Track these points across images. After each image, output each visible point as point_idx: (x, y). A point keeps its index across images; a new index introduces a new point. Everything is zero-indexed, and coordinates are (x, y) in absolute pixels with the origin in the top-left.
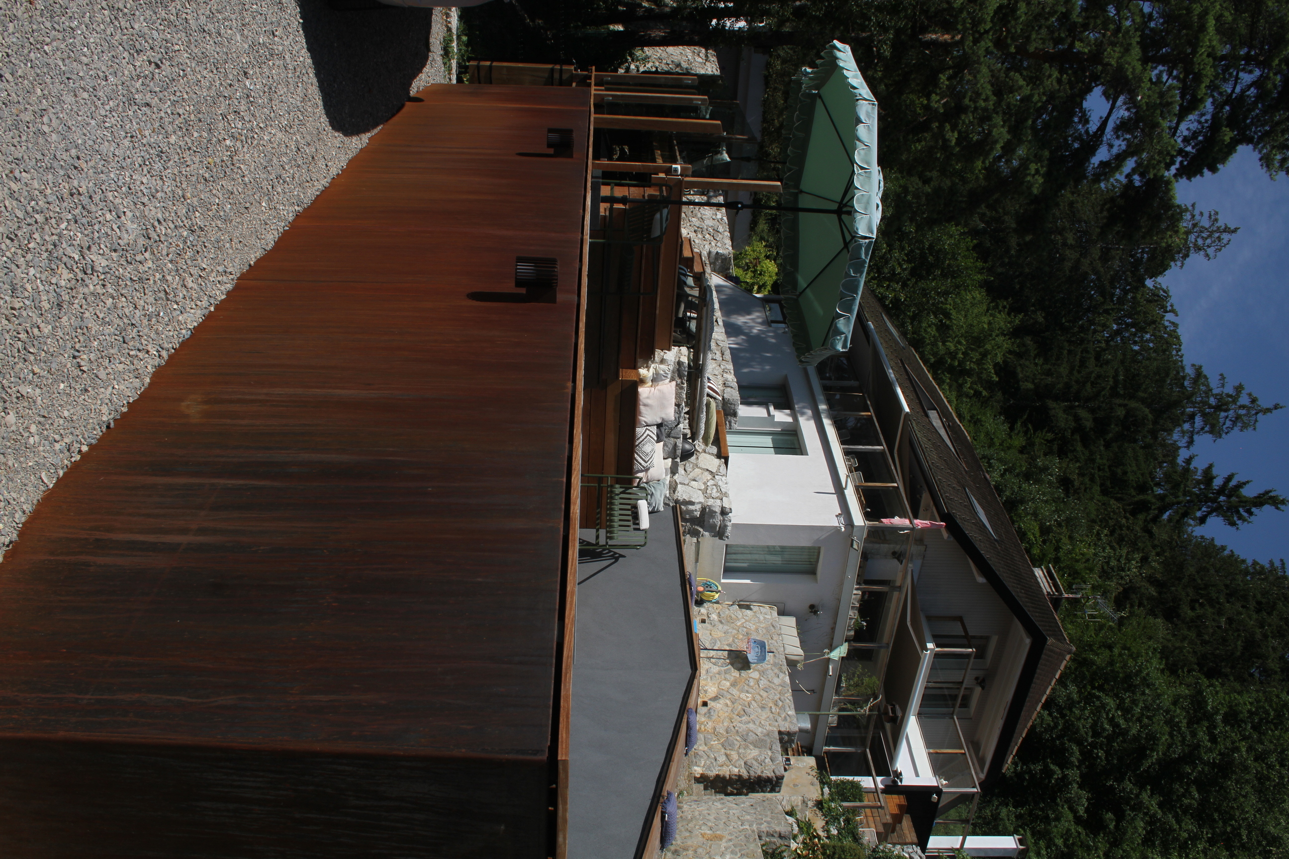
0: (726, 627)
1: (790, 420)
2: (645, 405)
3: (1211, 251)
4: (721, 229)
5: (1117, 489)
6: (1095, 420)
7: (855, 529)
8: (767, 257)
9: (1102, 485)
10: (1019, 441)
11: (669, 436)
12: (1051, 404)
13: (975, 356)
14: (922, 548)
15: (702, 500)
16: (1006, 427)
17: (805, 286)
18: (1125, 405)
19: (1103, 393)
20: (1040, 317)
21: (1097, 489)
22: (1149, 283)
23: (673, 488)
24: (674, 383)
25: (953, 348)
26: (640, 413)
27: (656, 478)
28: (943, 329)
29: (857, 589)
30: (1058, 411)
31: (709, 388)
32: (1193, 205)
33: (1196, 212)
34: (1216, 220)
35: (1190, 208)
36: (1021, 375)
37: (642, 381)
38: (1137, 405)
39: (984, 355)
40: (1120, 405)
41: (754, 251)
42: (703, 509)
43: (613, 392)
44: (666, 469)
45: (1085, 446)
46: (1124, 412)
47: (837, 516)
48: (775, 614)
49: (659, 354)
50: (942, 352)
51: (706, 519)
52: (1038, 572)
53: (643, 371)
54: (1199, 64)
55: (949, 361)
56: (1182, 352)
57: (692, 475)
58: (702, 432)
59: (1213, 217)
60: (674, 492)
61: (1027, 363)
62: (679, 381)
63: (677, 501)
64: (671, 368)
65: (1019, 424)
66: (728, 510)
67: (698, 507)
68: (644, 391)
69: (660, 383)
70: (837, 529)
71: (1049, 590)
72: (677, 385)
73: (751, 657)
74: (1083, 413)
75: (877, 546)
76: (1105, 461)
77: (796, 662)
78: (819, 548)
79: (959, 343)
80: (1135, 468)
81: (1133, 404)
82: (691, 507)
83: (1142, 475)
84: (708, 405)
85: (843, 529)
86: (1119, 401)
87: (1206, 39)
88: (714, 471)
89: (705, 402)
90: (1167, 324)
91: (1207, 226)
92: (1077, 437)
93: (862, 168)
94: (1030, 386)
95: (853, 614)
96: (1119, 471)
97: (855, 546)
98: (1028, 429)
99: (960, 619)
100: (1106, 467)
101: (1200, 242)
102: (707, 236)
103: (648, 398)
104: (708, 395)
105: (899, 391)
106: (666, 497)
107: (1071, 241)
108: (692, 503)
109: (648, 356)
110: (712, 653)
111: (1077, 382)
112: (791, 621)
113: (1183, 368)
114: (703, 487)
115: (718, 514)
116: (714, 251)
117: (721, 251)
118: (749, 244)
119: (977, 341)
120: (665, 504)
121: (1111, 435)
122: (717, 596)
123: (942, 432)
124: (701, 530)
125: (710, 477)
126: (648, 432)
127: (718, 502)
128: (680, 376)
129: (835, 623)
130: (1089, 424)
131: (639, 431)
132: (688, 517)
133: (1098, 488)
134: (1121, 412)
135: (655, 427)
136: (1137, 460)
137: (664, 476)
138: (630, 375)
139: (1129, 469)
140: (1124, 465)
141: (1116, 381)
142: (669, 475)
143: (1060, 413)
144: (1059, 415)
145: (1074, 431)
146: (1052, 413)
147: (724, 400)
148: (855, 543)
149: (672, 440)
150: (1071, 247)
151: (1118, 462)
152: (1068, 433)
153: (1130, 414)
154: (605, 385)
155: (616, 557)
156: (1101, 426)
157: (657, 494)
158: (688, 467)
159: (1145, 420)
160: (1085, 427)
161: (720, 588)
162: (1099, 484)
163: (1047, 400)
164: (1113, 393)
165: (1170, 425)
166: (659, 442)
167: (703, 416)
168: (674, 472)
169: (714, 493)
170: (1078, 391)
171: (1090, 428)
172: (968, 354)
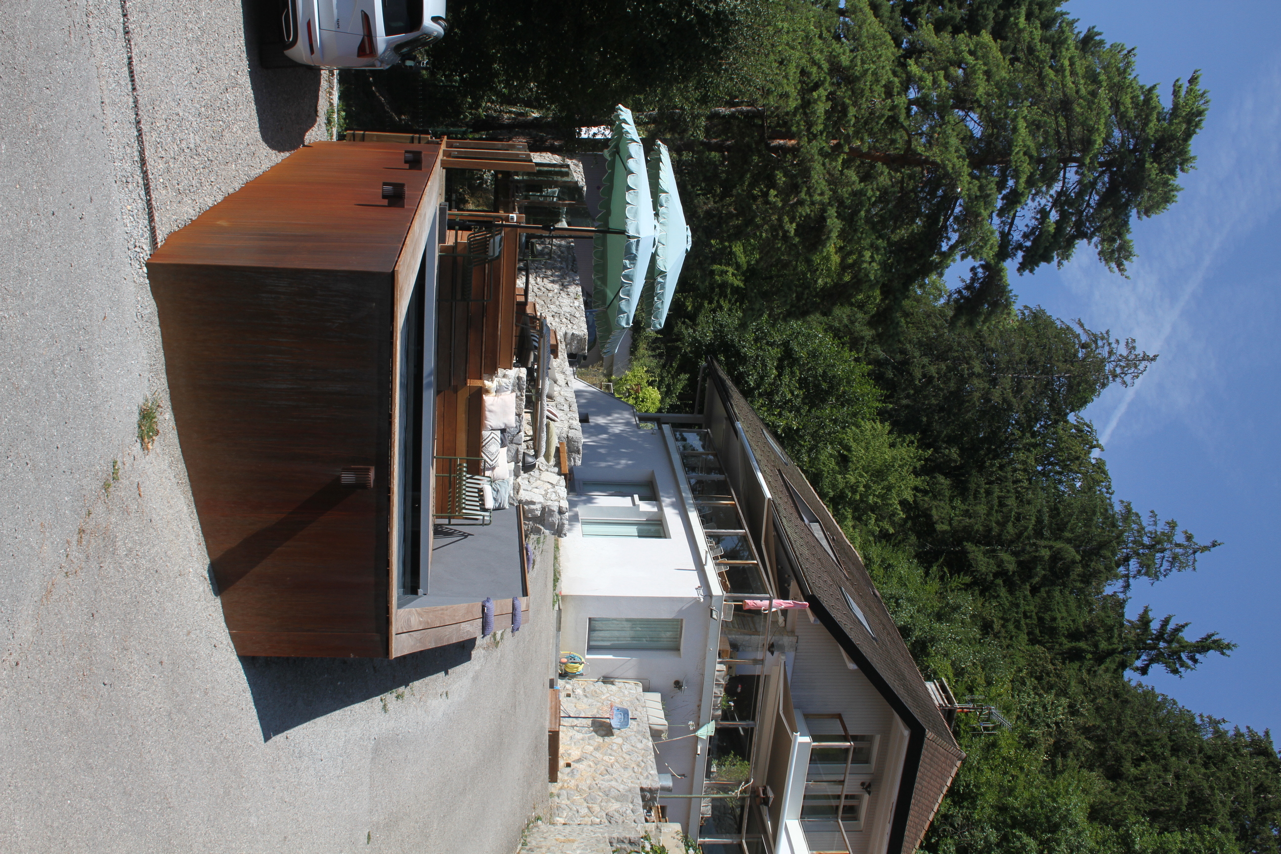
0: (590, 701)
1: (654, 508)
2: (490, 411)
3: (1128, 378)
4: (577, 315)
5: (1047, 637)
6: (1020, 564)
7: (714, 599)
8: (650, 384)
9: (1028, 634)
10: (934, 586)
11: (511, 442)
12: (969, 546)
13: (878, 489)
14: (794, 639)
15: (542, 500)
16: (921, 571)
18: (1051, 548)
19: (1026, 534)
20: (954, 453)
21: (1024, 637)
22: (1071, 418)
23: (517, 489)
24: (514, 394)
25: (853, 480)
26: (486, 417)
27: (501, 477)
28: (844, 461)
29: (720, 663)
30: (977, 554)
31: (548, 411)
32: (1107, 332)
33: (1112, 340)
34: (1134, 348)
35: (1105, 335)
36: (935, 518)
37: (487, 391)
38: (1062, 545)
39: (889, 488)
40: (1045, 547)
41: (635, 376)
42: (543, 509)
43: (462, 397)
44: (510, 471)
45: (1011, 591)
46: (1048, 553)
47: (696, 589)
48: (641, 689)
49: (500, 371)
50: (841, 486)
51: (546, 517)
52: (930, 686)
53: (487, 383)
54: (1016, 161)
55: (850, 494)
56: (1113, 489)
57: (534, 485)
58: (543, 450)
59: (1131, 345)
60: (518, 493)
61: (942, 504)
62: (519, 394)
63: (520, 502)
64: (512, 380)
65: (935, 568)
66: (564, 509)
67: (538, 507)
68: (488, 399)
69: (503, 394)
70: (696, 600)
71: (941, 702)
72: (517, 397)
73: (615, 723)
74: (1005, 556)
75: (747, 638)
76: (1032, 608)
77: (661, 732)
78: (682, 620)
79: (861, 476)
80: (1065, 614)
81: (1058, 545)
82: (532, 507)
83: (1073, 621)
84: (548, 425)
85: (702, 600)
86: (1043, 543)
87: (1020, 139)
88: (554, 483)
89: (545, 423)
90: (1093, 461)
91: (1125, 353)
92: (999, 581)
94: (946, 527)
95: (720, 692)
96: (1047, 617)
97: (714, 616)
98: (945, 572)
99: (839, 717)
100: (1034, 614)
101: (1118, 370)
102: (564, 320)
103: (492, 405)
104: (548, 417)
105: (760, 476)
106: (510, 496)
107: (978, 369)
108: (533, 503)
109: (492, 372)
110: (576, 722)
111: (998, 523)
112: (657, 696)
113: (1111, 505)
114: (543, 493)
115: (556, 513)
116: (570, 332)
117: (576, 332)
118: (630, 369)
119: (879, 474)
120: (511, 504)
121: (1037, 579)
122: (581, 668)
123: (824, 543)
124: (542, 528)
125: (550, 486)
126: (492, 435)
127: (557, 503)
128: (520, 389)
129: (701, 700)
130: (1012, 567)
131: (485, 433)
132: (530, 515)
133: (1026, 637)
134: (1046, 553)
135: (499, 432)
136: (1067, 606)
137: (508, 476)
138: (476, 383)
139: (1058, 616)
140: (1050, 610)
141: (1039, 521)
142: (512, 478)
143: (980, 557)
144: (979, 559)
145: (996, 575)
146: (971, 556)
147: (568, 437)
148: (714, 613)
149: (514, 447)
150: (979, 376)
151: (1046, 607)
152: (990, 577)
153: (1056, 557)
154: (456, 390)
155: (465, 535)
156: (1026, 568)
157: (502, 491)
158: (532, 480)
159: (1074, 562)
160: (1008, 571)
161: (583, 660)
162: (1026, 631)
163: (965, 543)
164: (1039, 534)
165: (1102, 568)
166: (503, 445)
167: (544, 435)
168: (517, 475)
169: (553, 497)
170: (1000, 535)
171: (1014, 572)
172: (870, 488)
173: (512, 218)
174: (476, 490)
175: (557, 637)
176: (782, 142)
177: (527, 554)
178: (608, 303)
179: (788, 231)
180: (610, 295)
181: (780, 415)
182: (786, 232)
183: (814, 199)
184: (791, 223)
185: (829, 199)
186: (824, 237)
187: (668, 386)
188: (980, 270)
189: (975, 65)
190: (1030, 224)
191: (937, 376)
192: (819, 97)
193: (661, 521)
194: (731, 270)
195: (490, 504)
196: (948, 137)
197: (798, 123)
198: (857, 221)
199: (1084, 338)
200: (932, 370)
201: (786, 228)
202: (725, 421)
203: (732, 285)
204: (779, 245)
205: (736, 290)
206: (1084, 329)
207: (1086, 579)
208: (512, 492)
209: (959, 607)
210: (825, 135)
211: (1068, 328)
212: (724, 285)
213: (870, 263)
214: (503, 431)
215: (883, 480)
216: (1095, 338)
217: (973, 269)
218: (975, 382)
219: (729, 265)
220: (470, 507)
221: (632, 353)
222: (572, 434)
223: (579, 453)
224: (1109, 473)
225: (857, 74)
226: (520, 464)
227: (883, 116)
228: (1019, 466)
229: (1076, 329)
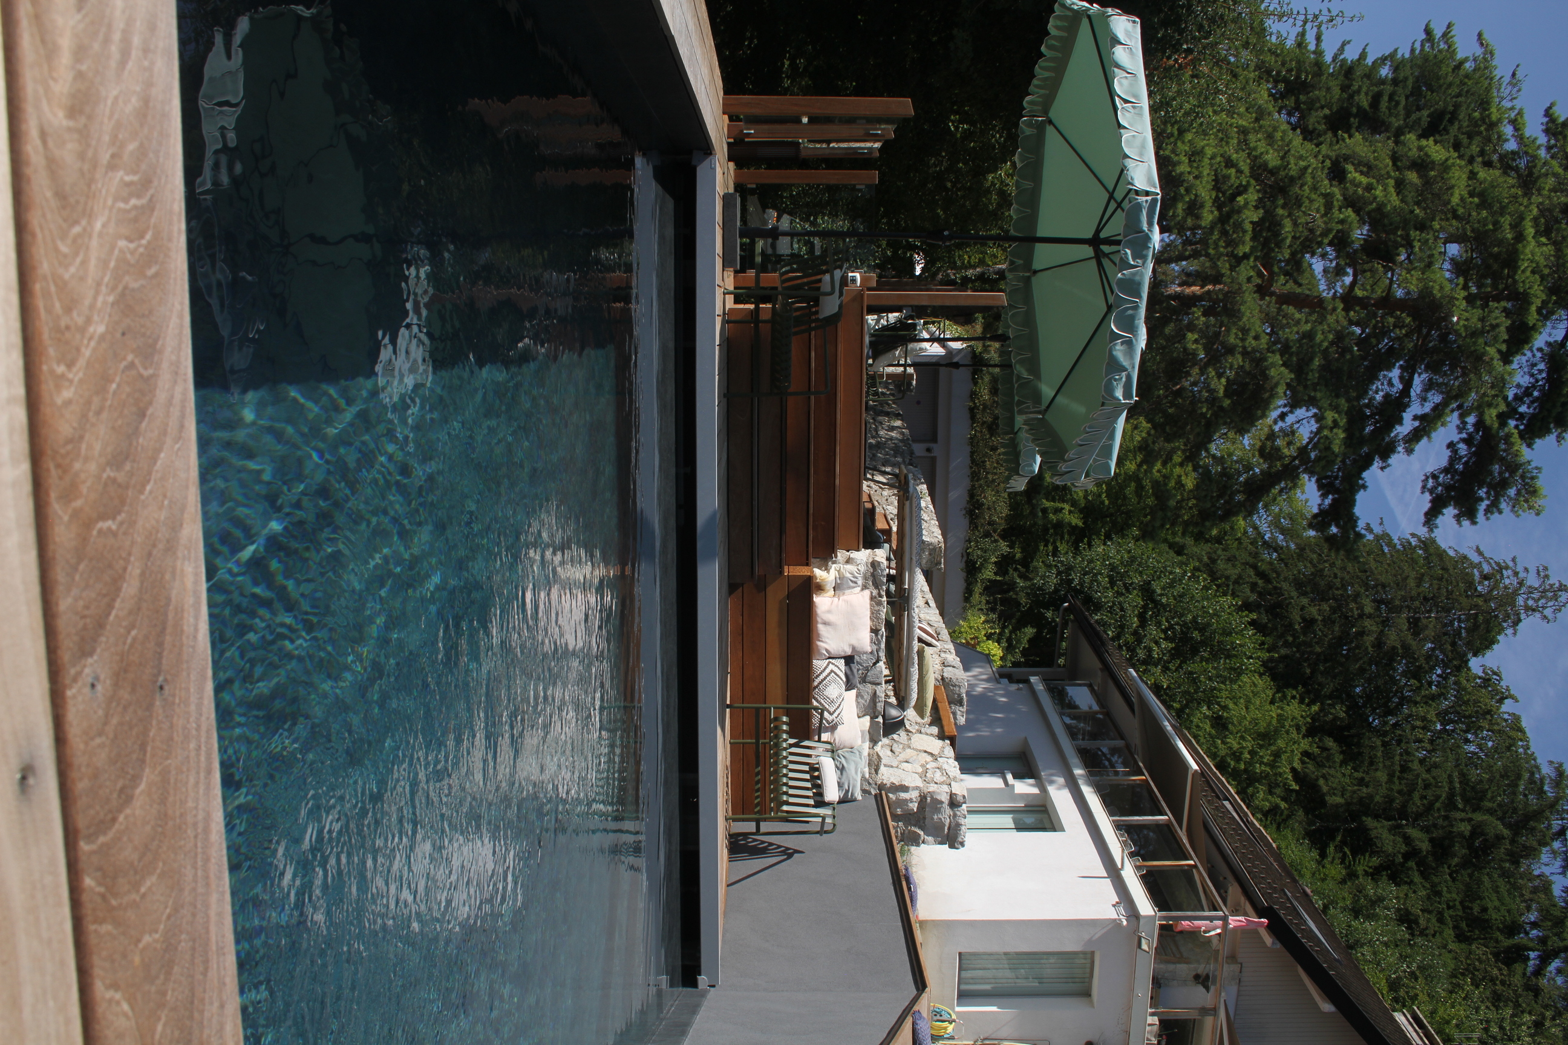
1: (1035, 791)
2: (825, 623)
3: (1548, 612)
4: (926, 517)
5: (1477, 932)
6: (1431, 840)
7: (1142, 922)
8: (989, 637)
9: (1455, 927)
10: (1336, 871)
11: (864, 680)
12: (1369, 822)
13: (1266, 756)
14: (1237, 970)
15: (919, 783)
16: (1315, 854)
17: (1053, 394)
18: (1470, 820)
19: (1437, 805)
20: (1340, 713)
21: (1449, 933)
22: (1473, 665)
23: (875, 764)
24: (867, 593)
25: (1236, 746)
26: (818, 635)
27: (847, 744)
29: (1152, 1014)
30: (1379, 830)
31: (920, 628)
32: (1514, 560)
33: (1520, 569)
34: (1547, 577)
35: (1511, 564)
36: (1325, 789)
37: (820, 588)
38: (1485, 817)
39: (1277, 755)
40: (1462, 820)
41: (971, 628)
42: (923, 798)
43: (776, 594)
44: (863, 732)
45: (1424, 875)
46: (1469, 828)
47: (1114, 906)
49: (841, 555)
50: (1222, 753)
51: (928, 814)
52: (1399, 1017)
53: (819, 573)
54: (1523, 282)
55: (1232, 763)
56: (1532, 749)
57: (902, 757)
58: (914, 696)
59: (1543, 573)
60: (876, 771)
61: (1332, 771)
62: (875, 592)
63: (881, 787)
64: (862, 568)
65: (1331, 849)
66: (960, 799)
67: (914, 795)
68: (823, 603)
69: (847, 592)
70: (1116, 923)
71: (1420, 1042)
72: (872, 598)
74: (1414, 833)
76: (1454, 895)
78: (1093, 953)
79: (1243, 739)
80: (1497, 903)
81: (1478, 817)
82: (903, 795)
83: (1509, 911)
84: (921, 653)
85: (1125, 923)
86: (1459, 815)
87: (1527, 251)
88: (936, 752)
89: (916, 649)
90: (1506, 716)
91: (1537, 586)
92: (1411, 864)
94: (1339, 800)
96: (1476, 908)
97: (1145, 946)
98: (1345, 854)
100: (1457, 903)
101: (1531, 603)
103: (829, 612)
104: (920, 640)
105: (1181, 745)
106: (863, 777)
107: (1368, 609)
108: (904, 789)
109: (826, 555)
111: (1400, 792)
113: (1537, 767)
114: (920, 770)
115: (946, 805)
118: (965, 619)
119: (1266, 737)
120: (864, 792)
121: (1456, 860)
122: (950, 1028)
124: (922, 833)
125: (929, 758)
126: (831, 667)
127: (946, 788)
128: (877, 585)
130: (1425, 846)
131: (818, 664)
132: (900, 811)
133: (1451, 932)
134: (1465, 828)
135: (843, 661)
136: (1497, 892)
137: (859, 742)
138: (802, 571)
139: (1489, 905)
140: (1481, 898)
141: (1452, 788)
142: (867, 744)
143: (1385, 834)
144: (1384, 836)
145: (1407, 856)
146: (1373, 834)
147: (943, 679)
148: (1143, 941)
149: (869, 688)
150: (1370, 616)
151: (1471, 894)
152: (1399, 859)
153: (1477, 830)
154: (762, 586)
155: (789, 853)
156: (1441, 848)
157: (851, 768)
158: (895, 747)
159: (1499, 838)
160: (1420, 850)
161: (954, 1017)
162: (1451, 926)
163: (1364, 818)
164: (1451, 805)
165: (1535, 844)
166: (849, 686)
167: (915, 670)
168: (874, 741)
169: (938, 776)
170: (1404, 806)
171: (1428, 852)
172: (1256, 753)
173: (854, 280)
174: (806, 768)
177: (909, 889)
178: (1045, 402)
182: (1212, 391)
183: (1247, 344)
184: (1219, 378)
185: (1269, 343)
186: (1267, 395)
187: (1009, 640)
188: (1463, 449)
189: (1447, 160)
191: (1320, 618)
193: (1044, 806)
194: (1067, 507)
195: (832, 793)
198: (1307, 374)
199: (1486, 569)
200: (1313, 611)
203: (1070, 524)
205: (1074, 529)
206: (1484, 558)
207: (1515, 859)
208: (867, 770)
209: (1381, 899)
210: (1252, 259)
211: (1465, 557)
212: (1059, 525)
213: (1331, 429)
214: (849, 660)
215: (1270, 745)
216: (1501, 568)
217: (1451, 445)
218: (1366, 624)
220: (797, 799)
221: (967, 599)
222: (948, 673)
223: (961, 705)
224: (1527, 730)
225: (1292, 173)
226: (880, 719)
227: (1329, 231)
228: (1418, 723)
229: (1475, 558)
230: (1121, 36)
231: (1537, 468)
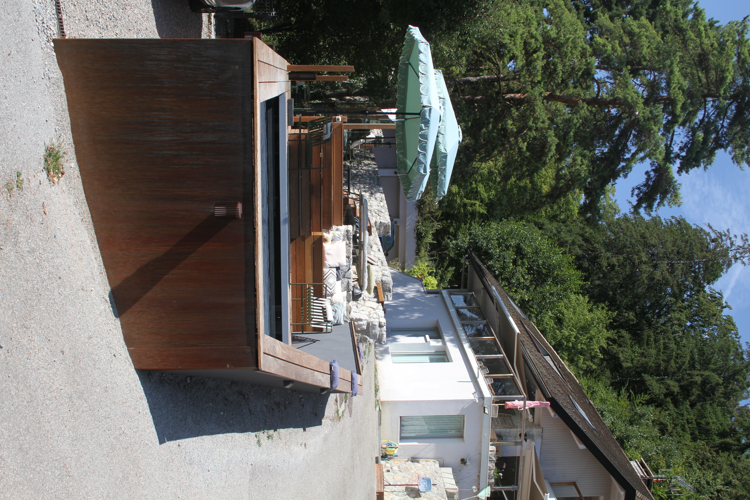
0: (404, 474)
1: (440, 344)
2: (328, 254)
3: (745, 260)
4: (383, 211)
5: (704, 436)
6: (681, 387)
7: (485, 400)
8: (430, 274)
9: (692, 434)
10: (624, 402)
11: (344, 277)
12: (646, 377)
13: (583, 339)
14: (540, 430)
15: (367, 318)
16: (615, 395)
18: (702, 375)
19: (684, 367)
20: (631, 315)
21: (688, 436)
22: (707, 289)
23: (349, 311)
24: (344, 242)
25: (567, 334)
26: (325, 259)
27: (338, 302)
28: (559, 321)
29: (492, 445)
30: (651, 381)
31: (368, 257)
32: (728, 230)
33: (731, 236)
34: (747, 240)
35: (727, 233)
36: (622, 359)
37: (326, 240)
38: (710, 373)
39: (591, 339)
40: (697, 375)
42: (368, 324)
43: (308, 244)
44: (344, 297)
45: (676, 406)
46: (700, 379)
47: (473, 394)
48: (437, 465)
49: (334, 227)
50: (559, 337)
51: (370, 330)
52: (633, 464)
53: (325, 235)
54: (674, 94)
55: (565, 343)
56: (740, 335)
57: (361, 309)
58: (366, 285)
59: (745, 239)
60: (350, 313)
61: (626, 349)
62: (348, 242)
63: (352, 319)
64: (343, 233)
65: (623, 391)
66: (383, 324)
67: (365, 322)
68: (326, 246)
69: (337, 242)
70: (473, 402)
71: (642, 475)
72: (347, 244)
73: (421, 488)
74: (671, 383)
75: (508, 430)
76: (692, 416)
77: (453, 494)
78: (464, 416)
79: (572, 331)
80: (715, 420)
82: (360, 323)
83: (721, 424)
84: (368, 268)
85: (477, 401)
86: (696, 372)
87: (676, 78)
88: (375, 308)
89: (366, 265)
90: (725, 318)
91: (741, 245)
92: (668, 399)
93: (423, 74)
94: (629, 364)
95: (492, 465)
96: (703, 422)
97: (486, 411)
98: (630, 393)
99: (574, 484)
100: (693, 421)
101: (738, 255)
102: (374, 214)
103: (329, 249)
104: (368, 262)
105: (511, 319)
106: (344, 316)
107: (644, 259)
108: (360, 320)
109: (328, 227)
110: (394, 488)
111: (664, 360)
112: (449, 470)
113: (740, 346)
114: (368, 313)
115: (377, 327)
116: (379, 221)
117: (383, 221)
118: (416, 265)
119: (584, 329)
120: (345, 321)
121: (694, 397)
122: (396, 451)
123: (555, 368)
124: (368, 338)
125: (372, 309)
126: (331, 271)
127: (377, 320)
128: (348, 239)
129: (480, 472)
130: (676, 389)
131: (325, 270)
132: (359, 329)
133: (690, 436)
134: (698, 379)
135: (335, 269)
136: (716, 414)
137: (342, 301)
138: (319, 234)
139: (711, 421)
140: (705, 417)
141: (692, 358)
142: (346, 302)
143: (654, 383)
144: (654, 384)
145: (666, 395)
146: (648, 383)
147: (382, 281)
148: (486, 409)
149: (346, 280)
150: (645, 263)
151: (702, 416)
152: (662, 397)
153: (705, 382)
154: (304, 239)
155: (314, 341)
156: (686, 390)
157: (339, 311)
158: (358, 306)
159: (718, 384)
160: (674, 392)
161: (397, 446)
162: (689, 432)
163: (643, 375)
164: (692, 367)
165: (737, 388)
166: (338, 279)
167: (366, 275)
168: (348, 301)
169: (375, 316)
170: (666, 369)
171: (678, 393)
172: (578, 338)
173: (338, 119)
174: (321, 308)
175: (379, 429)
176: (512, 95)
177: (359, 351)
178: (409, 169)
179: (521, 148)
180: (410, 164)
181: (516, 291)
182: (520, 149)
183: (538, 125)
184: (524, 142)
185: (548, 125)
186: (546, 151)
187: (441, 276)
188: (652, 173)
189: (640, 32)
190: (683, 141)
191: (617, 264)
192: (538, 57)
193: (445, 352)
194: (478, 203)
195: (330, 317)
196: (627, 78)
197: (524, 76)
198: (568, 139)
199: (713, 236)
200: (614, 260)
201: (520, 146)
202: (482, 290)
203: (479, 212)
204: (516, 158)
205: (482, 215)
206: (713, 230)
207: (727, 396)
208: (346, 312)
209: (644, 415)
210: (542, 83)
211: (702, 229)
212: (473, 213)
214: (338, 268)
215: (586, 333)
216: (720, 235)
217: (647, 173)
218: (643, 267)
219: (476, 199)
220: (317, 317)
221: (417, 254)
222: (384, 279)
223: (390, 292)
224: (736, 324)
225: (562, 41)
226: (351, 292)
227: (581, 69)
228: (676, 322)
229: (707, 230)
230: (422, 50)
231: (679, 184)
